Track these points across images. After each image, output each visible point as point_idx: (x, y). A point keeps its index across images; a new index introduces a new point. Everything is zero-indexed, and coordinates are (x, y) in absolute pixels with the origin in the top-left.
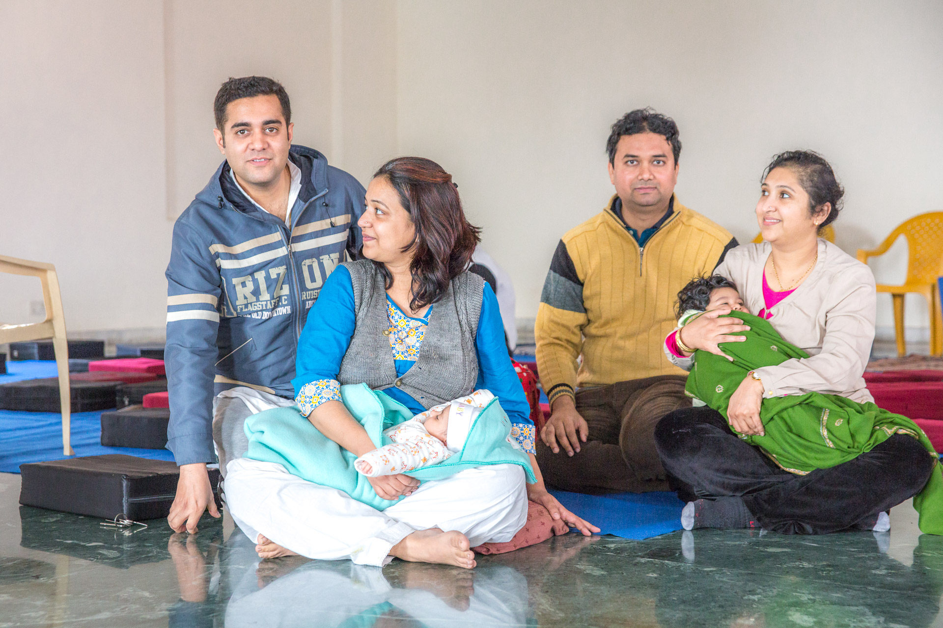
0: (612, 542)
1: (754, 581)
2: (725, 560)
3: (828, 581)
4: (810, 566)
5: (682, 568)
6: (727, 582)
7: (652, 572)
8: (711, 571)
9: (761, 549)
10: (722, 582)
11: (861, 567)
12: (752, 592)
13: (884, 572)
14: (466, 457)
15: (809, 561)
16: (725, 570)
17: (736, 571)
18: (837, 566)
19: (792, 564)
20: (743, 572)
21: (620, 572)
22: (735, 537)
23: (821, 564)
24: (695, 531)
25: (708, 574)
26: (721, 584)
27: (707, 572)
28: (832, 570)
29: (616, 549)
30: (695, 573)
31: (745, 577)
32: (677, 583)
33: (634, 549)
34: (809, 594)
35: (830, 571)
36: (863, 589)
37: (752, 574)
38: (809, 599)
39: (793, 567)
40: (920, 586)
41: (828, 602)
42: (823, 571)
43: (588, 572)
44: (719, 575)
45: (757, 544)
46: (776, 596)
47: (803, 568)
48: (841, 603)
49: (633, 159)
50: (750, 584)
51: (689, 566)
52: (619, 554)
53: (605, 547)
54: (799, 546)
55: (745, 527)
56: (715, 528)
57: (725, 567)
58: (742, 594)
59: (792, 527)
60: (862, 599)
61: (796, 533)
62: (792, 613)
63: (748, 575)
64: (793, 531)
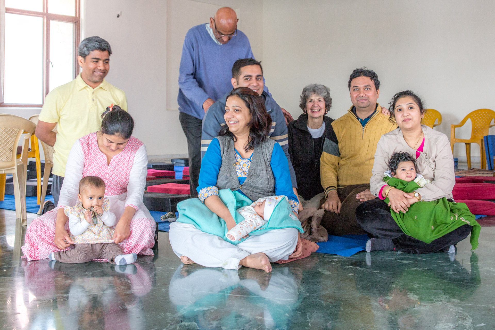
0: (336, 258)
1: (395, 277)
2: (384, 267)
3: (427, 277)
4: (420, 270)
5: (364, 271)
6: (383, 278)
7: (350, 273)
8: (377, 273)
9: (400, 261)
10: (381, 278)
11: (441, 270)
12: (393, 283)
13: (451, 273)
15: (420, 268)
16: (383, 272)
17: (388, 272)
18: (432, 270)
19: (412, 269)
20: (391, 273)
21: (337, 273)
22: (390, 255)
23: (425, 269)
24: (372, 253)
25: (375, 274)
26: (380, 279)
27: (375, 273)
28: (429, 272)
29: (337, 261)
30: (370, 273)
32: (361, 278)
33: (345, 261)
34: (418, 284)
35: (428, 272)
36: (442, 281)
37: (394, 274)
38: (417, 286)
39: (413, 271)
40: (466, 280)
41: (426, 288)
42: (426, 272)
43: (323, 273)
44: (380, 275)
45: (399, 259)
46: (403, 285)
47: (417, 271)
48: (431, 289)
49: (356, 88)
50: (393, 279)
51: (367, 270)
52: (338, 263)
53: (333, 260)
54: (416, 260)
55: (392, 251)
56: (380, 251)
57: (383, 270)
58: (388, 284)
59: (411, 251)
60: (440, 286)
61: (413, 253)
62: (409, 294)
63: (392, 274)
64: (412, 253)
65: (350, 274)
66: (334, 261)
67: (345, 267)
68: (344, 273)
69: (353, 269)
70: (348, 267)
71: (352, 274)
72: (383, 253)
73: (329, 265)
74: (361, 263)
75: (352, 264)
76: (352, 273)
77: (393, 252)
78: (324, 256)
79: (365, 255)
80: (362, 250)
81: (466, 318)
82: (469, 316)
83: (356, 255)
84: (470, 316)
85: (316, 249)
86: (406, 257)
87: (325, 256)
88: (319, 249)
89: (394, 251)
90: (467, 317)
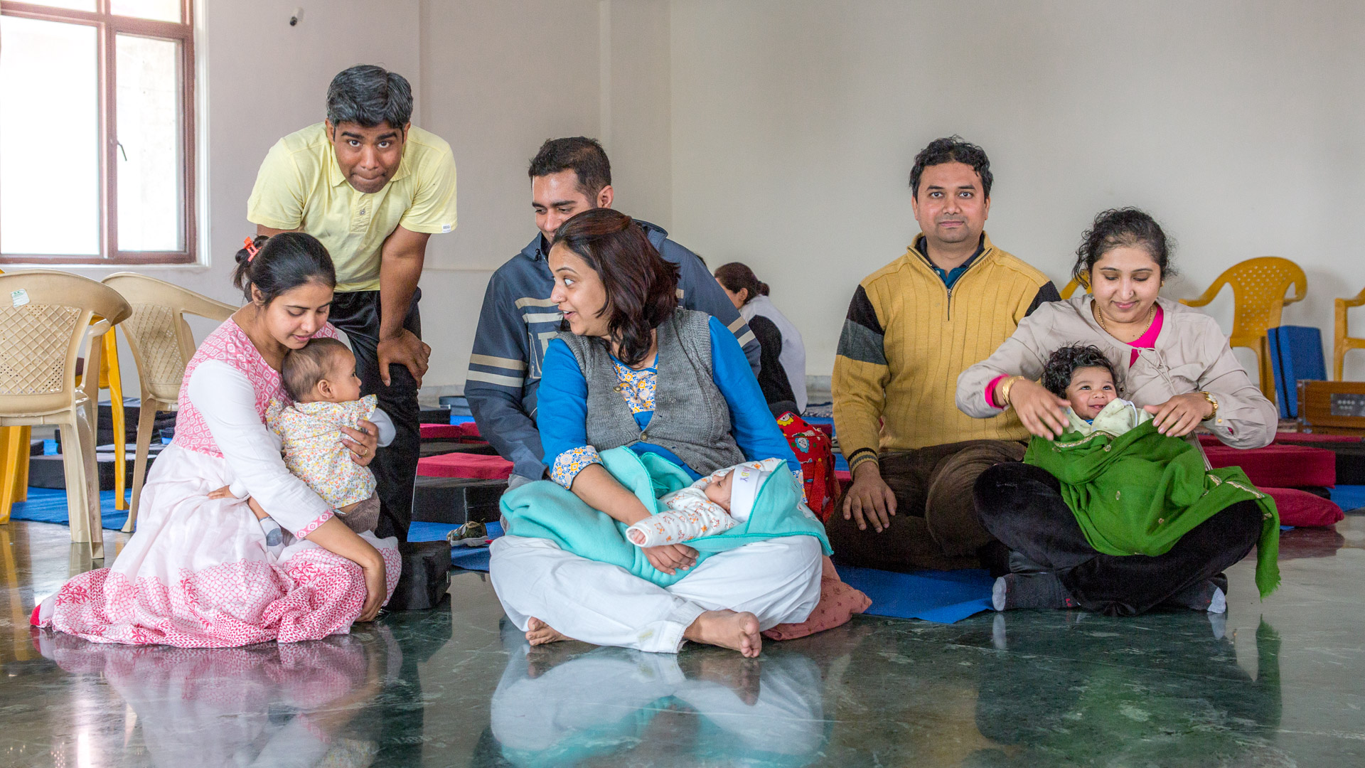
0: (919, 627)
1: (1079, 670)
2: (1047, 646)
3: (1162, 670)
4: (1142, 653)
5: (998, 656)
6: (1048, 672)
7: (962, 658)
8: (1032, 659)
9: (1086, 633)
10: (1043, 671)
12: (1078, 683)
13: (1224, 659)
14: (752, 529)
15: (1140, 647)
16: (1046, 658)
17: (1058, 659)
18: (1172, 652)
19: (1120, 651)
20: (1067, 659)
21: (929, 660)
22: (1056, 620)
23: (1153, 650)
24: (1010, 614)
25: (1028, 662)
26: (1042, 674)
27: (1027, 660)
28: (1166, 657)
29: (923, 635)
30: (1013, 661)
31: (1070, 666)
32: (993, 672)
33: (942, 633)
34: (1142, 684)
35: (1164, 658)
36: (1202, 678)
37: (1076, 662)
38: (1142, 690)
39: (1123, 654)
41: (1163, 694)
42: (1156, 658)
43: (892, 660)
44: (1039, 663)
45: (1081, 628)
47: (1133, 654)
48: (1179, 696)
49: (937, 192)
50: (1076, 673)
51: (1001, 653)
52: (926, 639)
53: (910, 632)
54: (1128, 630)
55: (1061, 609)
56: (1029, 609)
57: (1045, 654)
58: (1066, 685)
59: (1114, 608)
60: (1201, 689)
61: (1119, 615)
62: (1124, 707)
63: (1072, 662)
64: (1114, 613)
65: (963, 663)
66: (916, 634)
67: (946, 648)
68: (947, 661)
69: (969, 651)
70: (954, 647)
71: (968, 664)
72: (1039, 615)
73: (905, 643)
74: (984, 638)
75: (963, 641)
76: (967, 660)
77: (1063, 613)
78: (886, 623)
79: (993, 619)
80: (985, 607)
81: (1282, 762)
82: (1287, 757)
83: (969, 620)
84: (1290, 756)
85: (865, 607)
86: (1098, 623)
87: (890, 622)
88: (870, 608)
89: (1067, 609)
90: (1283, 758)
